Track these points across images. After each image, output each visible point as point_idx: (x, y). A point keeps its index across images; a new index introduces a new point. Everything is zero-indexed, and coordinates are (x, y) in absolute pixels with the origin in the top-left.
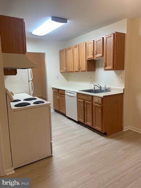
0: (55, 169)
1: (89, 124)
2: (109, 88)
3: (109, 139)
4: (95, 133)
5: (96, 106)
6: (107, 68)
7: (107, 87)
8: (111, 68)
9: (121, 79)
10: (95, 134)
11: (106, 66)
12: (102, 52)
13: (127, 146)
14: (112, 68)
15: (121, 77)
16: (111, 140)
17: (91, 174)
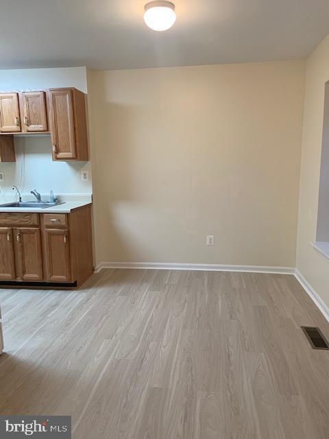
0: (38, 364)
1: (33, 276)
2: (58, 197)
3: (86, 290)
4: (51, 291)
5: (50, 234)
6: (61, 155)
7: (55, 194)
8: (71, 156)
9: (85, 178)
10: (51, 294)
11: (57, 151)
12: (44, 122)
13: (122, 288)
14: (74, 156)
15: (85, 174)
16: (91, 291)
17: (108, 339)
